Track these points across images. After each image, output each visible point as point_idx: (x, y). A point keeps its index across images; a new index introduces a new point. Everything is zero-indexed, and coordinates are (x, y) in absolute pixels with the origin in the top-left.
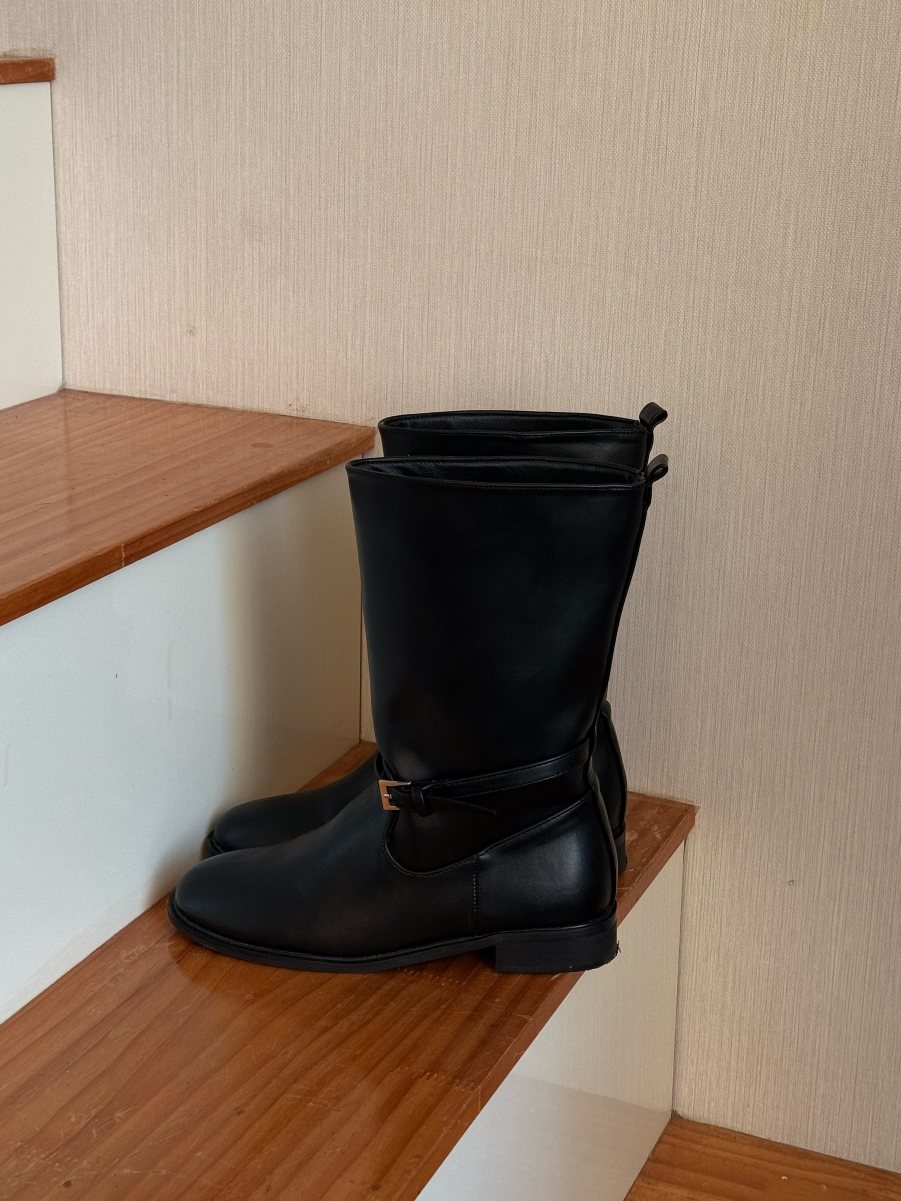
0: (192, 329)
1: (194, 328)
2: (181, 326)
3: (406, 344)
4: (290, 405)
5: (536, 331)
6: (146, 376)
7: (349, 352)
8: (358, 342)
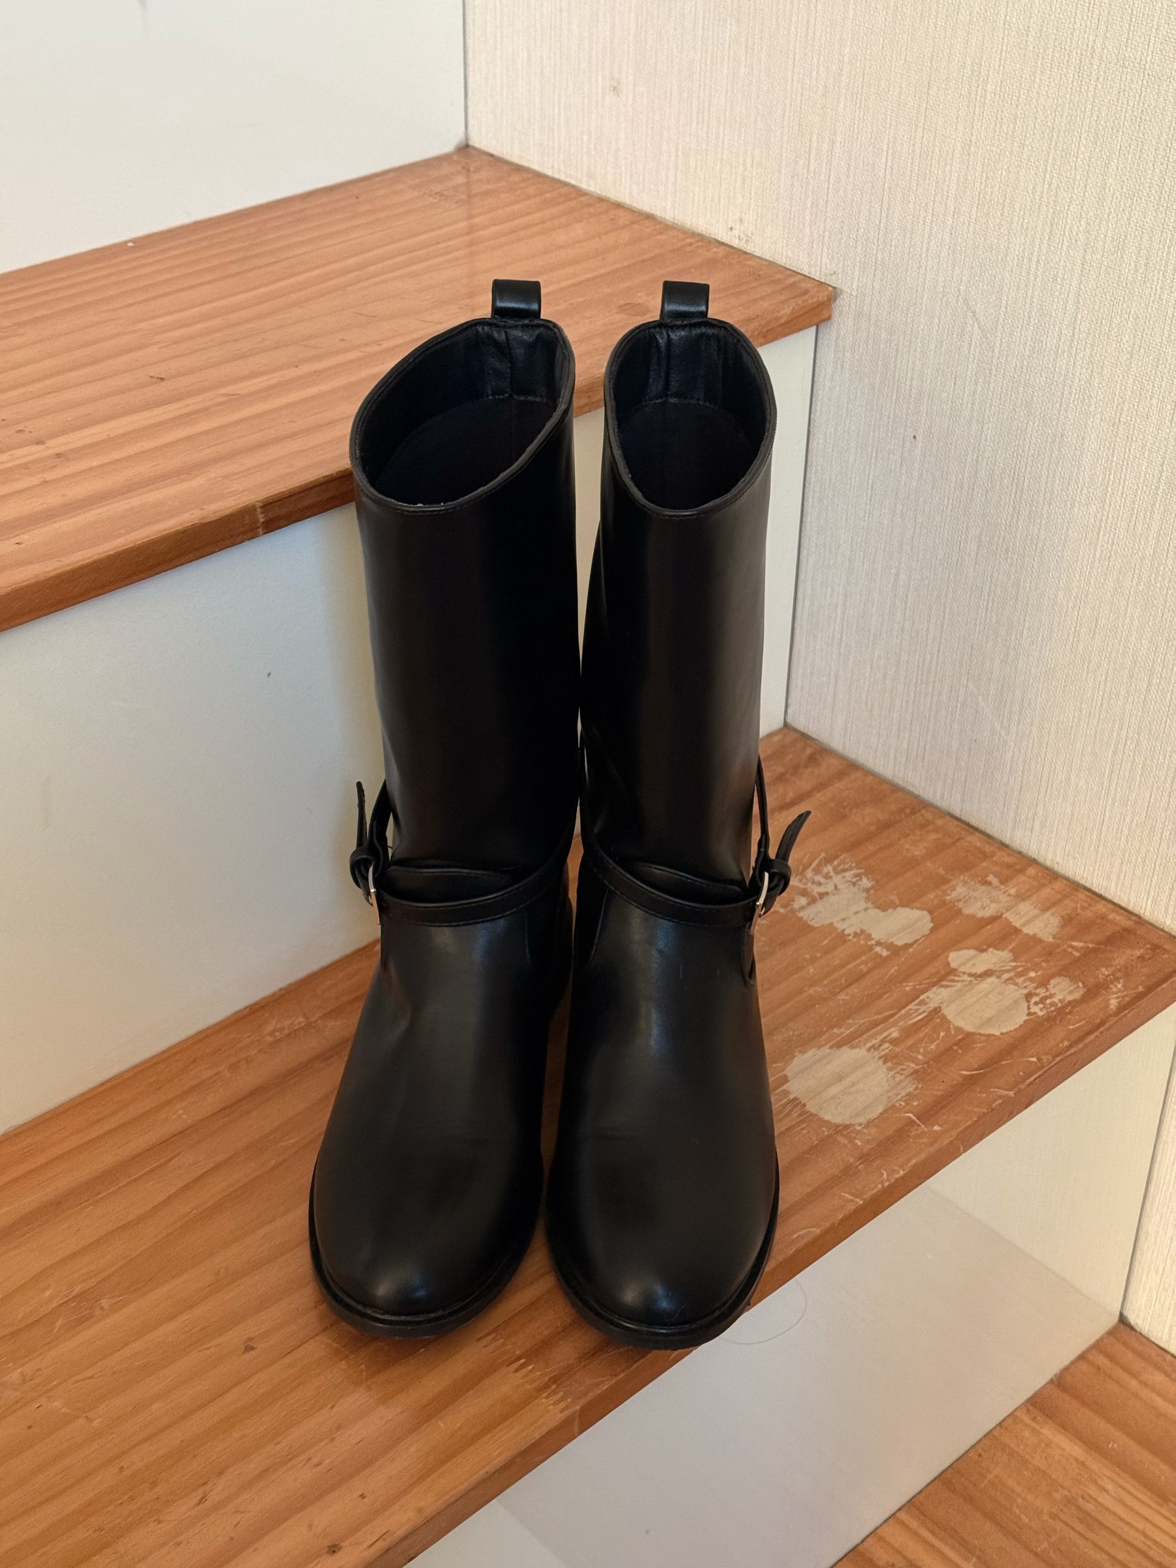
0: (615, 84)
1: (618, 83)
2: (603, 77)
3: (889, 164)
4: (731, 229)
5: (1078, 178)
6: (560, 148)
7: (812, 161)
8: (825, 147)
